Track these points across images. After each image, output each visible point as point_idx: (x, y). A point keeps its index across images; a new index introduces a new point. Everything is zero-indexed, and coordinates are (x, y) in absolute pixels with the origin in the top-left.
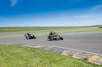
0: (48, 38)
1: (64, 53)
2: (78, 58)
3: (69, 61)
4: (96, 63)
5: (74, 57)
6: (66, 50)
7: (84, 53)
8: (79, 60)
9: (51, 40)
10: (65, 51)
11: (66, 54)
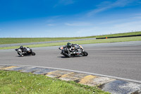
0: (62, 53)
1: (49, 75)
2: (68, 80)
3: (55, 86)
4: (89, 85)
5: (62, 79)
6: (53, 70)
7: (75, 73)
8: (69, 82)
9: (66, 56)
10: (51, 73)
11: (52, 77)
